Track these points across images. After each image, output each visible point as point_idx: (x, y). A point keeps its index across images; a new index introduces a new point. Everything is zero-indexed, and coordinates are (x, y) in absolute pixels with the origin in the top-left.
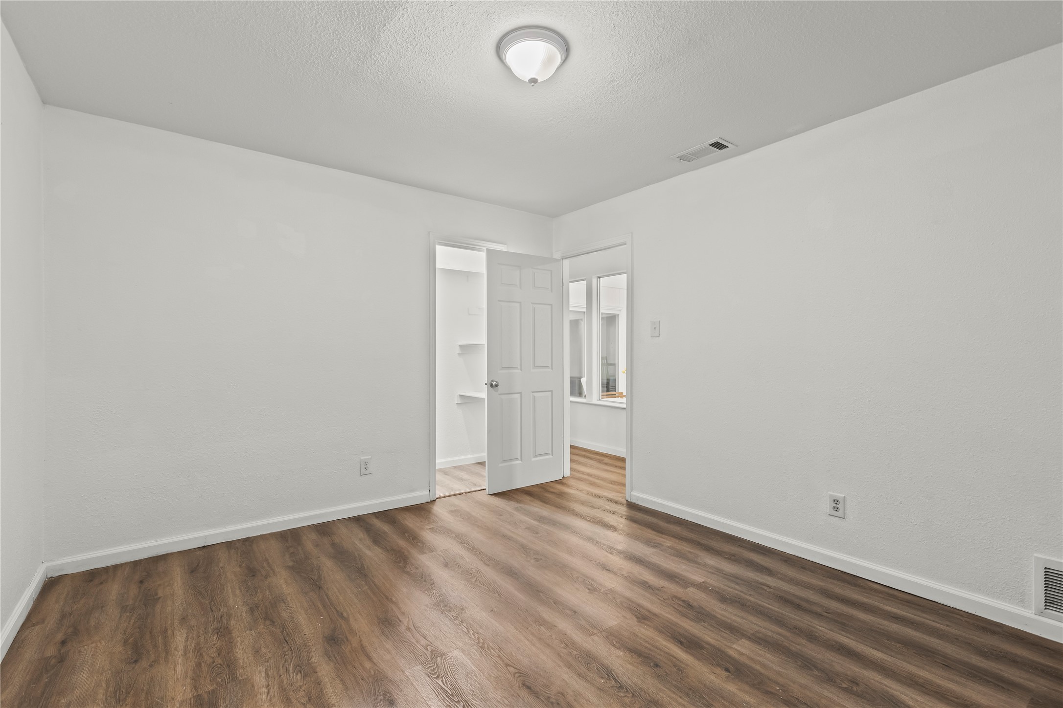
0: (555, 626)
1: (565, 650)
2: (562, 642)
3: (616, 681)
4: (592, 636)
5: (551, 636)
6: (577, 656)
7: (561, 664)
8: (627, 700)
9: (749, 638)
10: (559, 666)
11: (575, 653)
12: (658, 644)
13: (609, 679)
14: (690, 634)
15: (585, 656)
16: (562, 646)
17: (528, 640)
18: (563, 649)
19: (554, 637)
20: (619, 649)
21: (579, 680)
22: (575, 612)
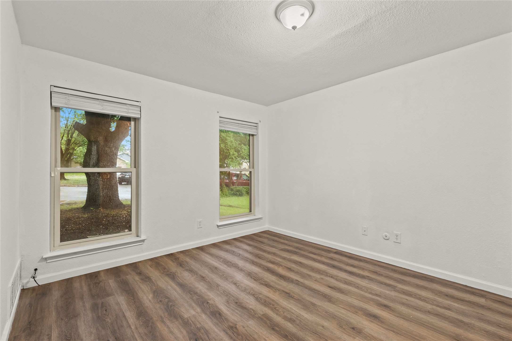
0: (283, 318)
1: (275, 306)
2: (278, 310)
3: (255, 297)
4: (263, 314)
5: (284, 313)
6: (270, 304)
7: (276, 301)
8: (252, 291)
9: (181, 317)
10: (277, 300)
11: (271, 306)
12: (232, 312)
13: (257, 297)
14: (211, 319)
15: (267, 305)
16: (277, 308)
17: (294, 310)
18: (276, 307)
19: (282, 313)
20: (251, 309)
21: (269, 296)
22: (273, 329)
